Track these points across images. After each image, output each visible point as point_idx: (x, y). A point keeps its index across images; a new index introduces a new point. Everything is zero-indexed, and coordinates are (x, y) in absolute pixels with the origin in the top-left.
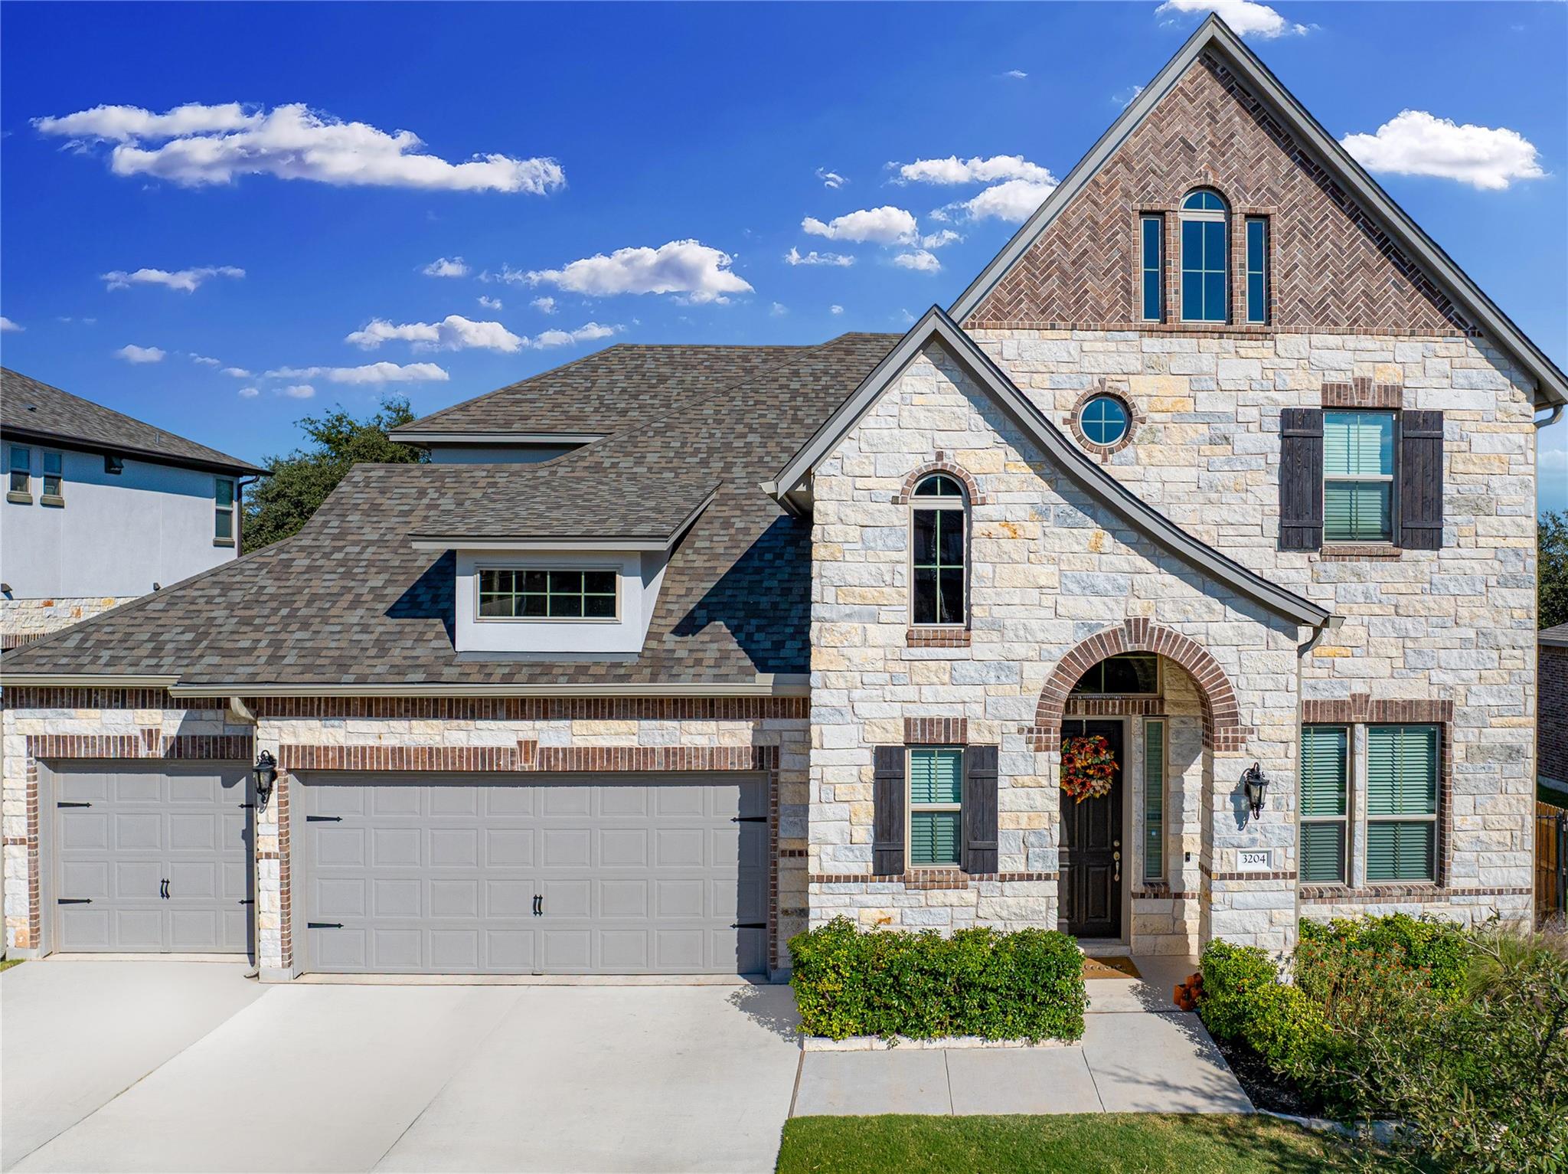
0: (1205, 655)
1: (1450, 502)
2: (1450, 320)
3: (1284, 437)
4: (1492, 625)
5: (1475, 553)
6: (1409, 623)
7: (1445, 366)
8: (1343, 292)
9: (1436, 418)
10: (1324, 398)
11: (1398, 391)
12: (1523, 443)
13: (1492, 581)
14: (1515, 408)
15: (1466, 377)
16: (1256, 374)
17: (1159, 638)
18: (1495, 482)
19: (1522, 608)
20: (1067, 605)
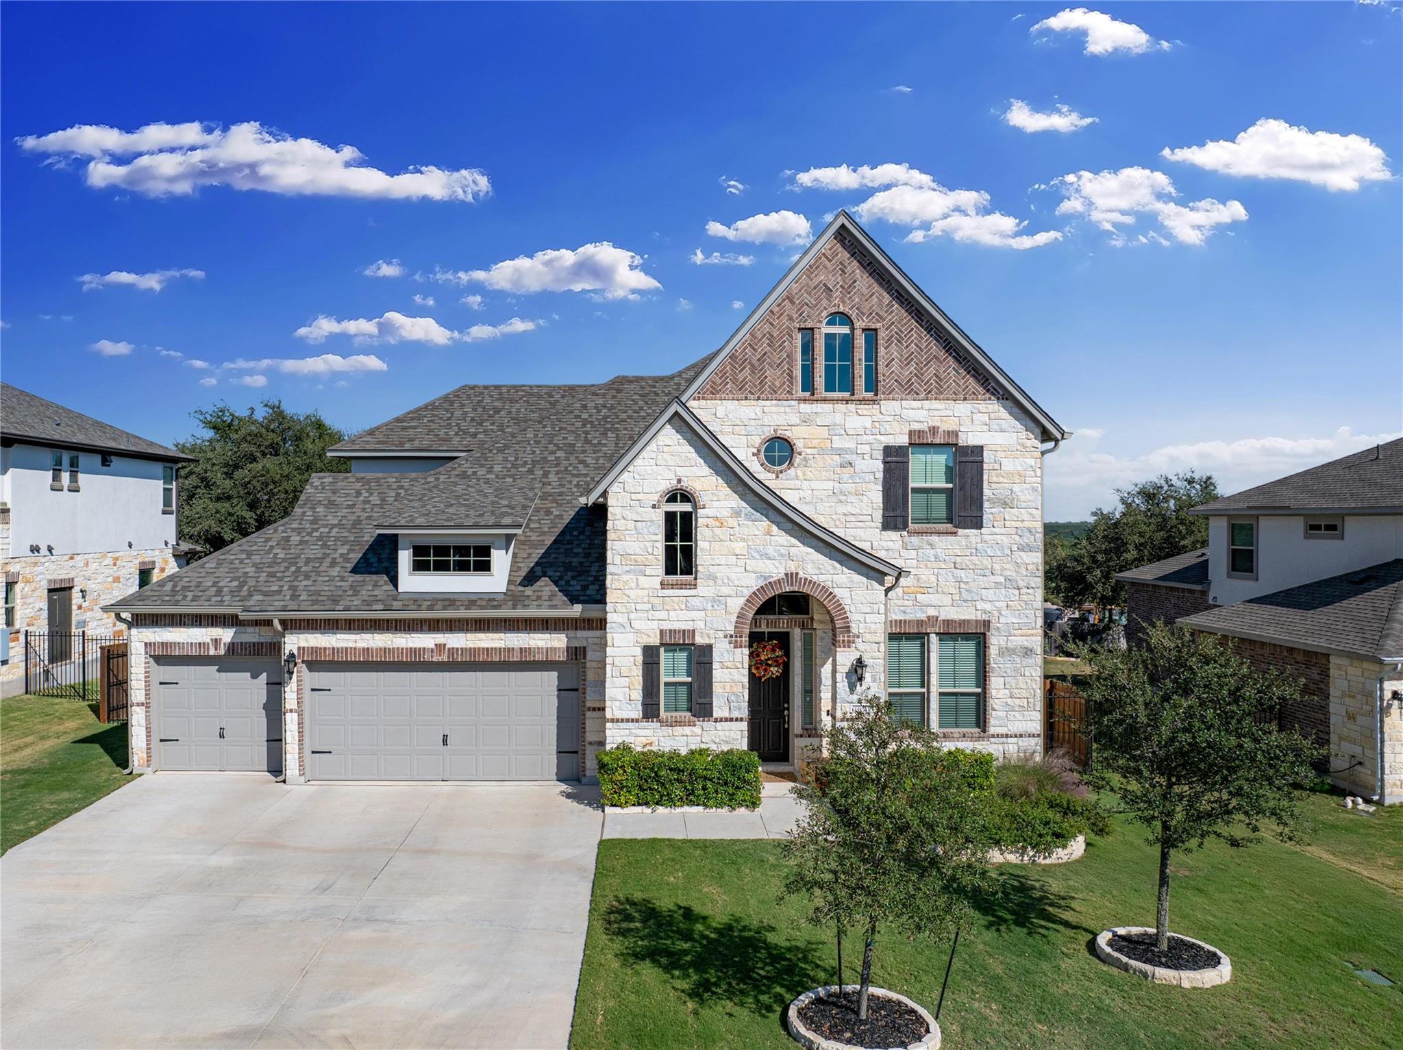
0: (831, 593)
1: (988, 500)
2: (988, 391)
3: (885, 463)
4: (1014, 574)
5: (1003, 531)
6: (962, 573)
7: (985, 418)
8: (922, 375)
9: (979, 450)
10: (910, 438)
11: (956, 434)
12: (1033, 464)
13: (1015, 548)
14: (1029, 443)
15: (998, 425)
16: (869, 425)
17: (805, 584)
18: (1016, 488)
19: (1033, 564)
20: (751, 564)
